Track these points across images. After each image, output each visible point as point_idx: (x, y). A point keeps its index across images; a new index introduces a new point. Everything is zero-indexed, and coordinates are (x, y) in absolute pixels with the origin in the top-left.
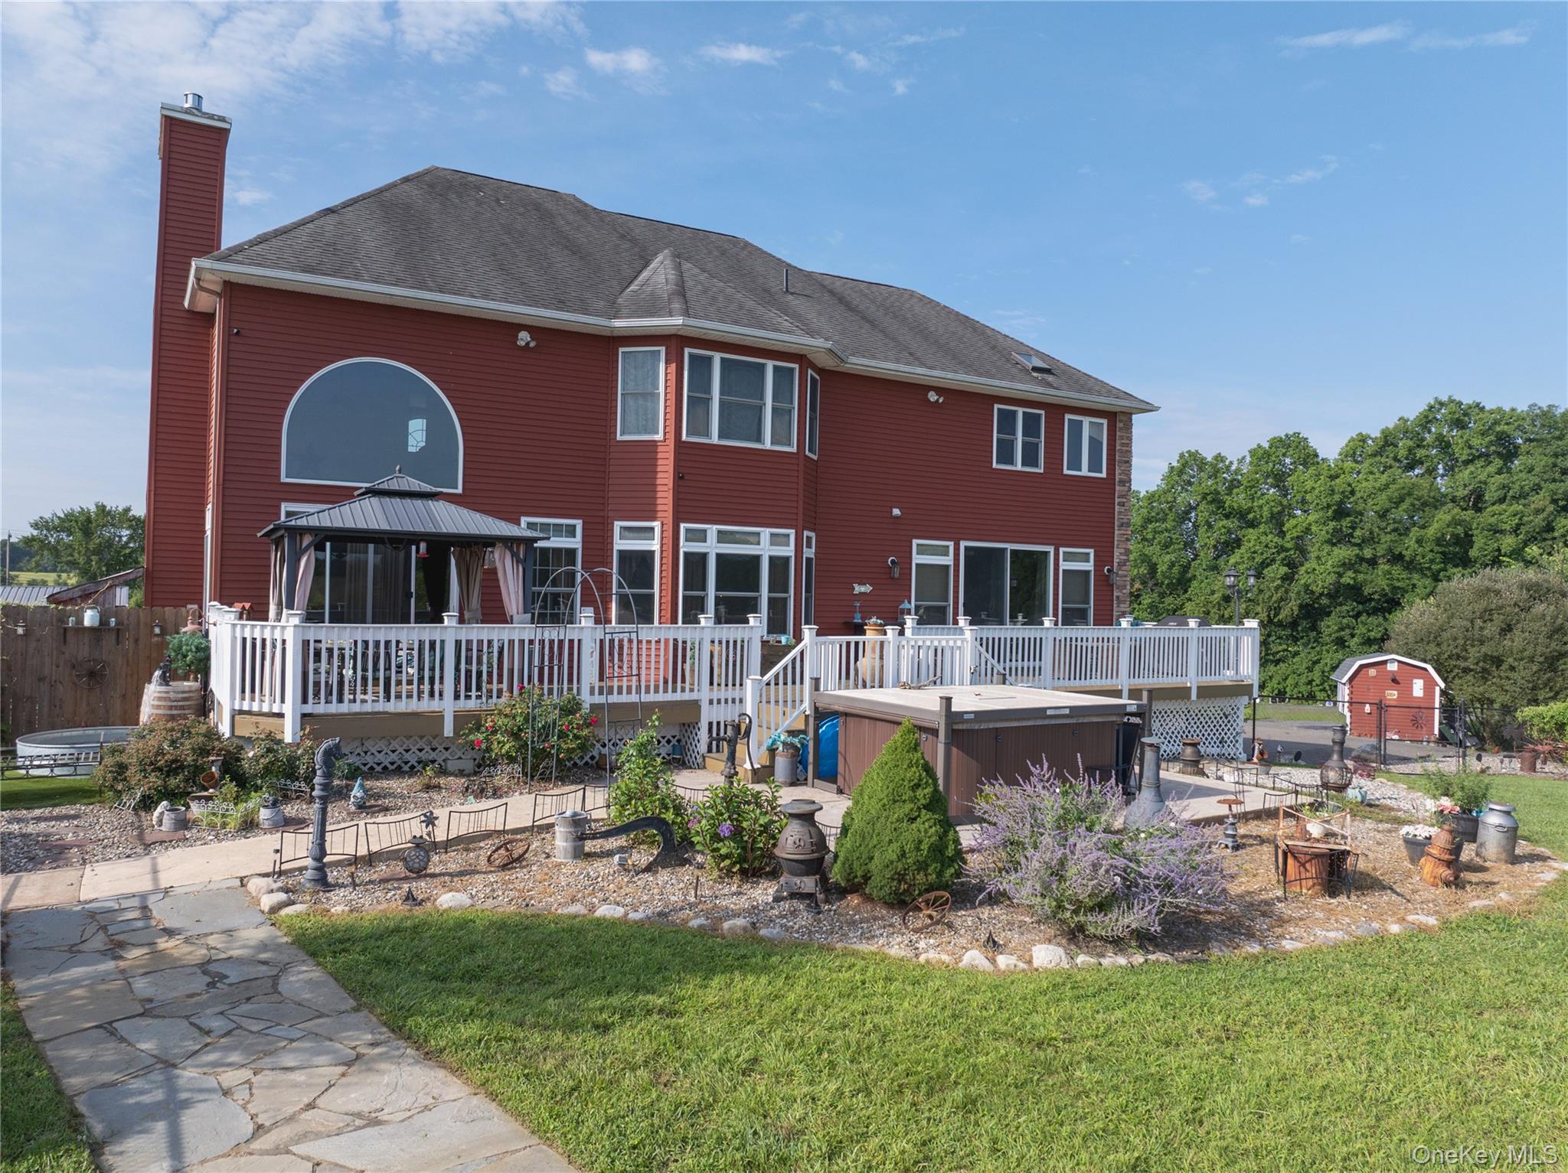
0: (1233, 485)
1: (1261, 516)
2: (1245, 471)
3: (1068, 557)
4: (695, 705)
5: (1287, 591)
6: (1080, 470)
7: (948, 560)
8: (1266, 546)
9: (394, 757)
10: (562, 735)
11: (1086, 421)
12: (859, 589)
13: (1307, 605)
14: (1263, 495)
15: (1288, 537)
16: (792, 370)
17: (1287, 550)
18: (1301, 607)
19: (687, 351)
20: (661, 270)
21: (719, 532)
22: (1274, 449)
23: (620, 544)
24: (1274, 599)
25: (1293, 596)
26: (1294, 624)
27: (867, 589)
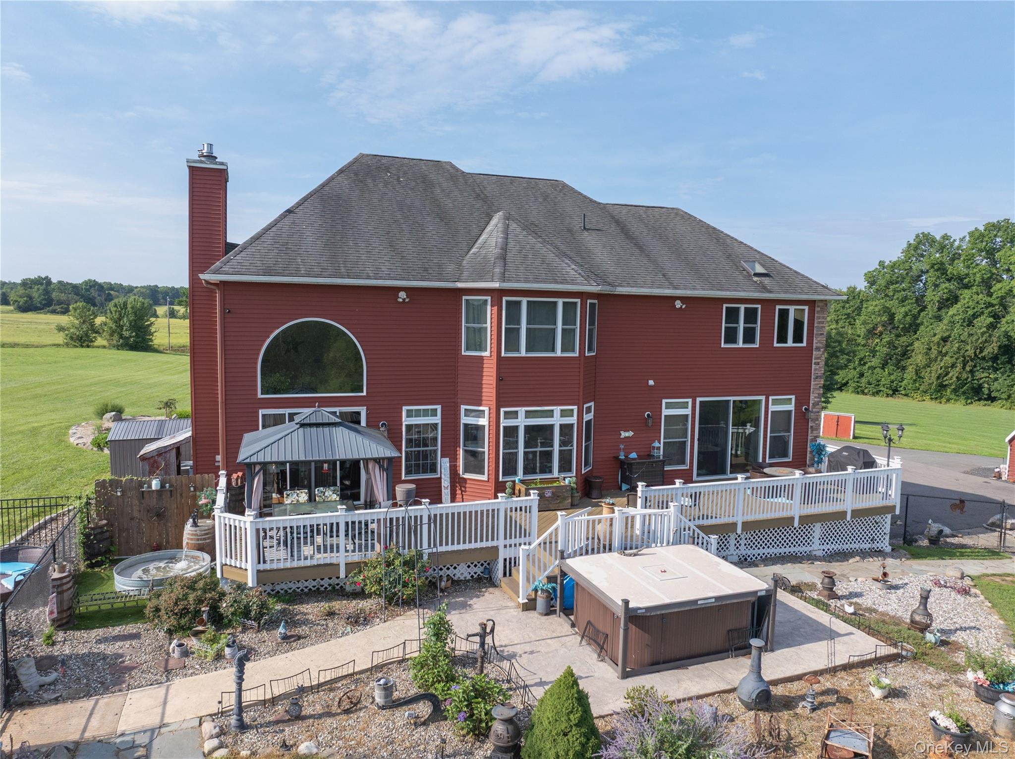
0: (955, 257)
1: (975, 280)
2: (965, 247)
3: (775, 402)
4: (496, 549)
5: (990, 336)
6: (786, 342)
7: (688, 411)
8: (977, 303)
9: (314, 583)
10: (405, 585)
11: (792, 309)
12: (624, 434)
13: (1005, 346)
14: (977, 265)
15: (994, 296)
16: (576, 303)
17: (993, 305)
18: (1000, 347)
19: (504, 299)
20: (495, 234)
21: (526, 412)
22: (987, 232)
23: (465, 420)
24: (980, 341)
25: (995, 339)
26: (995, 359)
27: (630, 434)
